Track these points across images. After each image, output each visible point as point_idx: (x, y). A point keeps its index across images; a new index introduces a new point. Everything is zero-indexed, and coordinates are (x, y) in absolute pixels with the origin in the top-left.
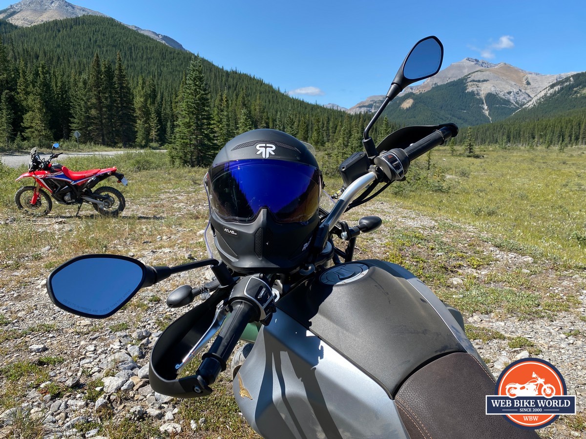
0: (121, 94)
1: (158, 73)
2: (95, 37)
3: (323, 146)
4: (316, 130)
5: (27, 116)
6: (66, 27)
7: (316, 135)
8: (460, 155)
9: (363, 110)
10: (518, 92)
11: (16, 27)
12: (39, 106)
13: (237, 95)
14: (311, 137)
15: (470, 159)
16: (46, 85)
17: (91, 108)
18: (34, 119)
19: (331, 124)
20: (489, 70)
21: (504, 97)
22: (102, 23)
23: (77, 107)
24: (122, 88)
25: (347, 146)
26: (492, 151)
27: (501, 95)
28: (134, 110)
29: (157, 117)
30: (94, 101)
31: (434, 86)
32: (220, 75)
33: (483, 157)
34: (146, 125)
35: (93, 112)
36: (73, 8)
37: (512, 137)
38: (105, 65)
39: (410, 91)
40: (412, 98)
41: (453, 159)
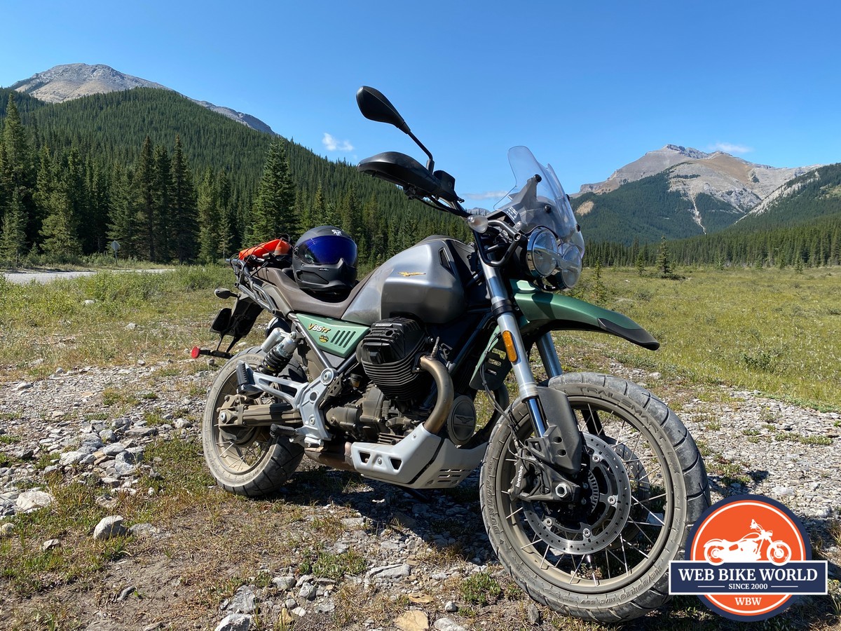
0: (180, 191)
1: (234, 165)
2: (151, 116)
5: (48, 221)
6: (112, 103)
8: (652, 275)
10: (742, 191)
11: (42, 103)
12: (64, 207)
15: (665, 281)
16: (79, 182)
17: (137, 211)
18: (56, 226)
20: (700, 162)
21: (722, 199)
22: (161, 98)
23: (118, 209)
24: (181, 183)
26: (702, 271)
27: (718, 196)
28: (197, 214)
29: (228, 223)
30: (141, 200)
31: (622, 183)
32: (323, 169)
34: (213, 235)
35: (140, 216)
36: (122, 77)
37: (734, 254)
38: (159, 152)
39: (590, 190)
40: (592, 200)
41: (639, 281)
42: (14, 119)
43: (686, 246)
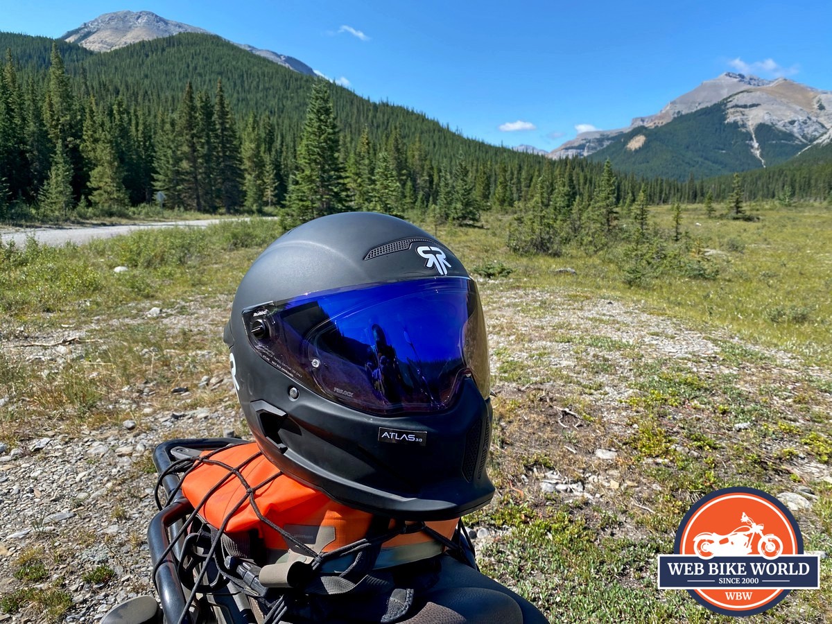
0: (223, 138)
1: (278, 109)
2: (195, 62)
3: (512, 206)
4: (501, 183)
5: (94, 173)
6: (157, 50)
7: (501, 191)
8: (722, 217)
9: (571, 153)
10: (806, 120)
11: (91, 53)
12: (108, 158)
13: (387, 137)
14: (494, 194)
15: (738, 222)
16: (124, 132)
17: (181, 160)
18: (103, 178)
19: (524, 174)
20: (761, 90)
21: (784, 129)
22: (204, 43)
23: (162, 158)
24: (224, 129)
25: (547, 206)
26: (770, 209)
27: (780, 126)
28: (241, 161)
29: (273, 170)
30: (186, 149)
31: (676, 116)
32: (365, 109)
33: (758, 219)
34: (259, 182)
35: (185, 165)
36: (166, 23)
37: (797, 188)
38: (201, 98)
39: (641, 123)
40: (644, 134)
41: (711, 223)
42: (58, 69)
43: (744, 180)
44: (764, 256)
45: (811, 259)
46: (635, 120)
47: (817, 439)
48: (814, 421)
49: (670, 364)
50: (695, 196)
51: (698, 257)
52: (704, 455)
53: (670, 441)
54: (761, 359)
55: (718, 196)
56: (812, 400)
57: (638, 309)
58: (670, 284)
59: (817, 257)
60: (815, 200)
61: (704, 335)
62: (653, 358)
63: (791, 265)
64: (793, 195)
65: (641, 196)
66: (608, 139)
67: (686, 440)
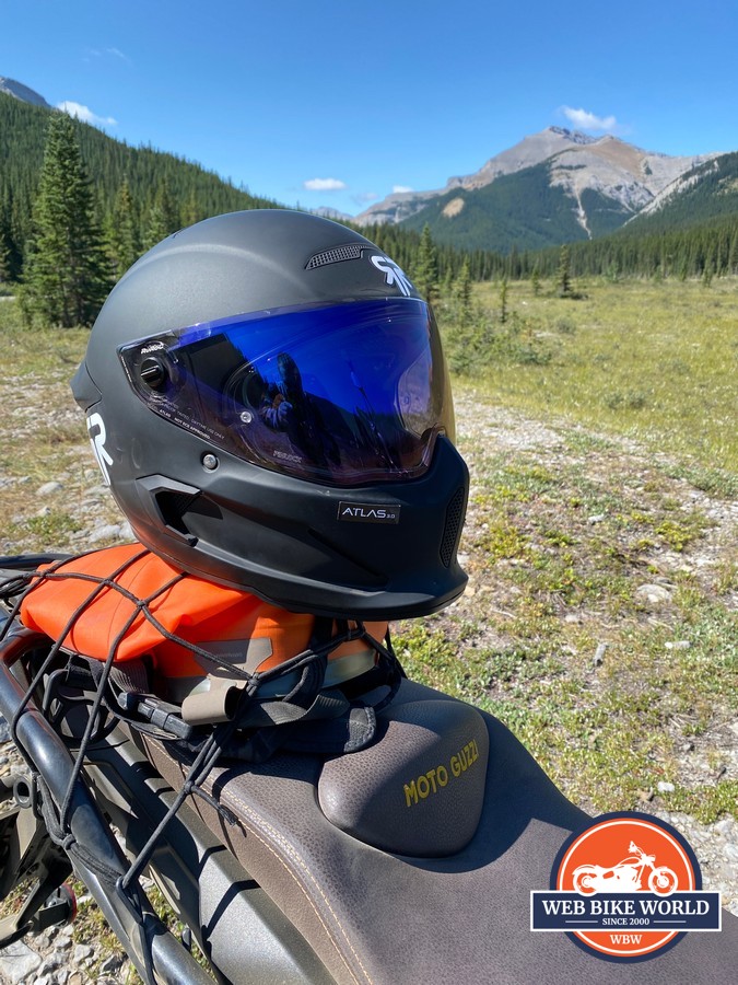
8: (549, 295)
9: (380, 219)
10: (632, 186)
20: (587, 149)
21: (610, 195)
27: (606, 191)
31: (497, 176)
32: (121, 157)
33: (587, 297)
37: (624, 263)
39: (458, 184)
40: (462, 198)
41: (538, 302)
43: (570, 254)
44: (596, 337)
45: (642, 340)
46: (451, 180)
47: (670, 527)
48: (666, 509)
49: (514, 457)
50: (519, 272)
51: (529, 340)
52: (560, 553)
53: (523, 540)
54: (607, 447)
55: (544, 272)
56: (662, 487)
57: (471, 399)
58: (501, 371)
59: (649, 337)
60: (642, 276)
61: (545, 425)
62: (494, 451)
63: (623, 347)
64: (620, 271)
65: (464, 270)
66: (422, 203)
67: (540, 537)
